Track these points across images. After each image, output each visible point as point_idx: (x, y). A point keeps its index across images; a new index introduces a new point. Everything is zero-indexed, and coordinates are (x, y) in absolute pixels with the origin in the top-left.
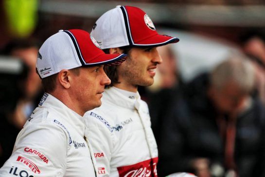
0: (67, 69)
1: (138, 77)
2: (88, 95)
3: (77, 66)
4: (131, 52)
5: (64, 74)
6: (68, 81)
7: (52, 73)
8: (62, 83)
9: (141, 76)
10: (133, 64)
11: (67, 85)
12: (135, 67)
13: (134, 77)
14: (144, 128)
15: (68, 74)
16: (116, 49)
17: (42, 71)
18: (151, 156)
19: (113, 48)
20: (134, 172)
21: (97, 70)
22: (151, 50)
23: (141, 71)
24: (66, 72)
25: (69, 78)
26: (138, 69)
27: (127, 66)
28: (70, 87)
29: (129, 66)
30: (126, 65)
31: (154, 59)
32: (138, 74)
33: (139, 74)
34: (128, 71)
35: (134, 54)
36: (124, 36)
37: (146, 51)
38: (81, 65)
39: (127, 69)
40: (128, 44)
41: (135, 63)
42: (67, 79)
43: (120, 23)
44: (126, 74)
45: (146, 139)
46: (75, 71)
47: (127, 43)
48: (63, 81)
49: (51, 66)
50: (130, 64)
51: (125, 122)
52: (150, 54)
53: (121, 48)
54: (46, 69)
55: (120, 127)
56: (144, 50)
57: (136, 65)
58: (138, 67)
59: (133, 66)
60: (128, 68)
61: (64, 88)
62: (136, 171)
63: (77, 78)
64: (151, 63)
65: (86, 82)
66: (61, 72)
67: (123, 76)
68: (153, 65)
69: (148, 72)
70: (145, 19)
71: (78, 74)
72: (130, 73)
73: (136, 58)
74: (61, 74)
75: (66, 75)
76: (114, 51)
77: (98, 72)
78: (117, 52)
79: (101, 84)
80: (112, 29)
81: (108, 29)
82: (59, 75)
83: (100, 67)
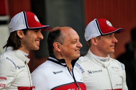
3: (98, 35)
4: (27, 32)
6: (96, 42)
8: (93, 43)
10: (29, 38)
11: (96, 44)
13: (29, 44)
15: (95, 39)
16: (20, 30)
19: (18, 30)
21: (110, 36)
24: (94, 38)
25: (96, 41)
26: (31, 40)
29: (26, 39)
32: (31, 43)
34: (26, 41)
35: (29, 33)
38: (100, 35)
40: (26, 28)
42: (95, 41)
43: (22, 18)
44: (25, 43)
48: (94, 42)
49: (89, 36)
50: (27, 38)
53: (22, 30)
56: (34, 31)
60: (26, 40)
63: (100, 41)
64: (37, 38)
71: (100, 39)
73: (30, 35)
74: (92, 39)
75: (94, 40)
76: (19, 32)
77: (111, 37)
78: (20, 32)
79: (112, 42)
80: (18, 21)
81: (16, 21)
82: (91, 40)
83: (111, 35)
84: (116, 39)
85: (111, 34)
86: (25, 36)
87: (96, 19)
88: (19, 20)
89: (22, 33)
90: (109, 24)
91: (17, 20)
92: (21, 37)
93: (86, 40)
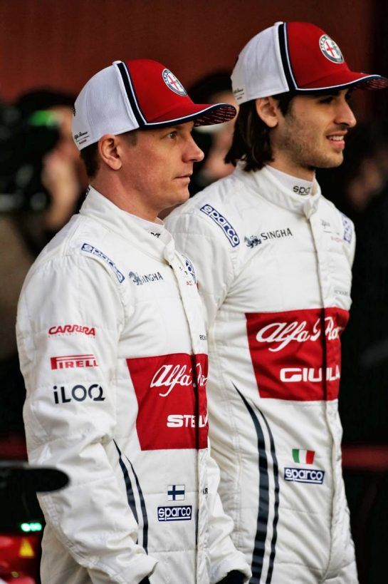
0: (113, 134)
1: (307, 150)
2: (155, 180)
3: (130, 128)
4: (292, 104)
5: (110, 143)
6: (118, 156)
7: (90, 142)
8: (107, 160)
9: (313, 148)
10: (298, 125)
11: (116, 164)
12: (301, 131)
13: (301, 150)
14: (316, 252)
15: (116, 143)
16: (267, 98)
17: (76, 137)
18: (322, 303)
19: (261, 99)
20: (277, 327)
21: (174, 134)
22: (333, 102)
23: (314, 139)
24: (111, 140)
25: (120, 151)
26: (307, 136)
27: (287, 130)
28: (121, 167)
29: (290, 130)
30: (285, 128)
31: (339, 116)
32: (308, 146)
33: (310, 145)
35: (299, 106)
36: (280, 75)
37: (322, 102)
38: (137, 126)
39: (288, 136)
40: (287, 89)
41: (301, 123)
43: (271, 50)
44: (286, 144)
45: (317, 271)
46: (129, 136)
47: (285, 88)
48: (108, 156)
49: (88, 129)
50: (292, 126)
51: (271, 234)
52: (331, 109)
54: (81, 135)
55: (256, 241)
56: (316, 100)
57: (302, 128)
58: (308, 132)
59: (298, 130)
60: (290, 134)
61: (112, 169)
62: (282, 325)
63: (134, 150)
64: (333, 126)
65: (150, 158)
66: (103, 140)
67: (280, 149)
68: (338, 129)
69: (327, 142)
70: (321, 42)
71: (134, 143)
72: (293, 141)
73: (302, 114)
74: (103, 142)
75: (112, 145)
76: (263, 103)
77: (177, 138)
78: (269, 104)
79: (184, 160)
80: (259, 62)
81: (253, 64)
82: (100, 146)
83: (179, 128)
84: (198, 149)
85: (182, 125)
86: (286, 120)
87: (119, 62)
88: (263, 60)
89: (273, 109)
90: (173, 85)
91: (254, 60)
92: (271, 121)
93: (77, 144)
